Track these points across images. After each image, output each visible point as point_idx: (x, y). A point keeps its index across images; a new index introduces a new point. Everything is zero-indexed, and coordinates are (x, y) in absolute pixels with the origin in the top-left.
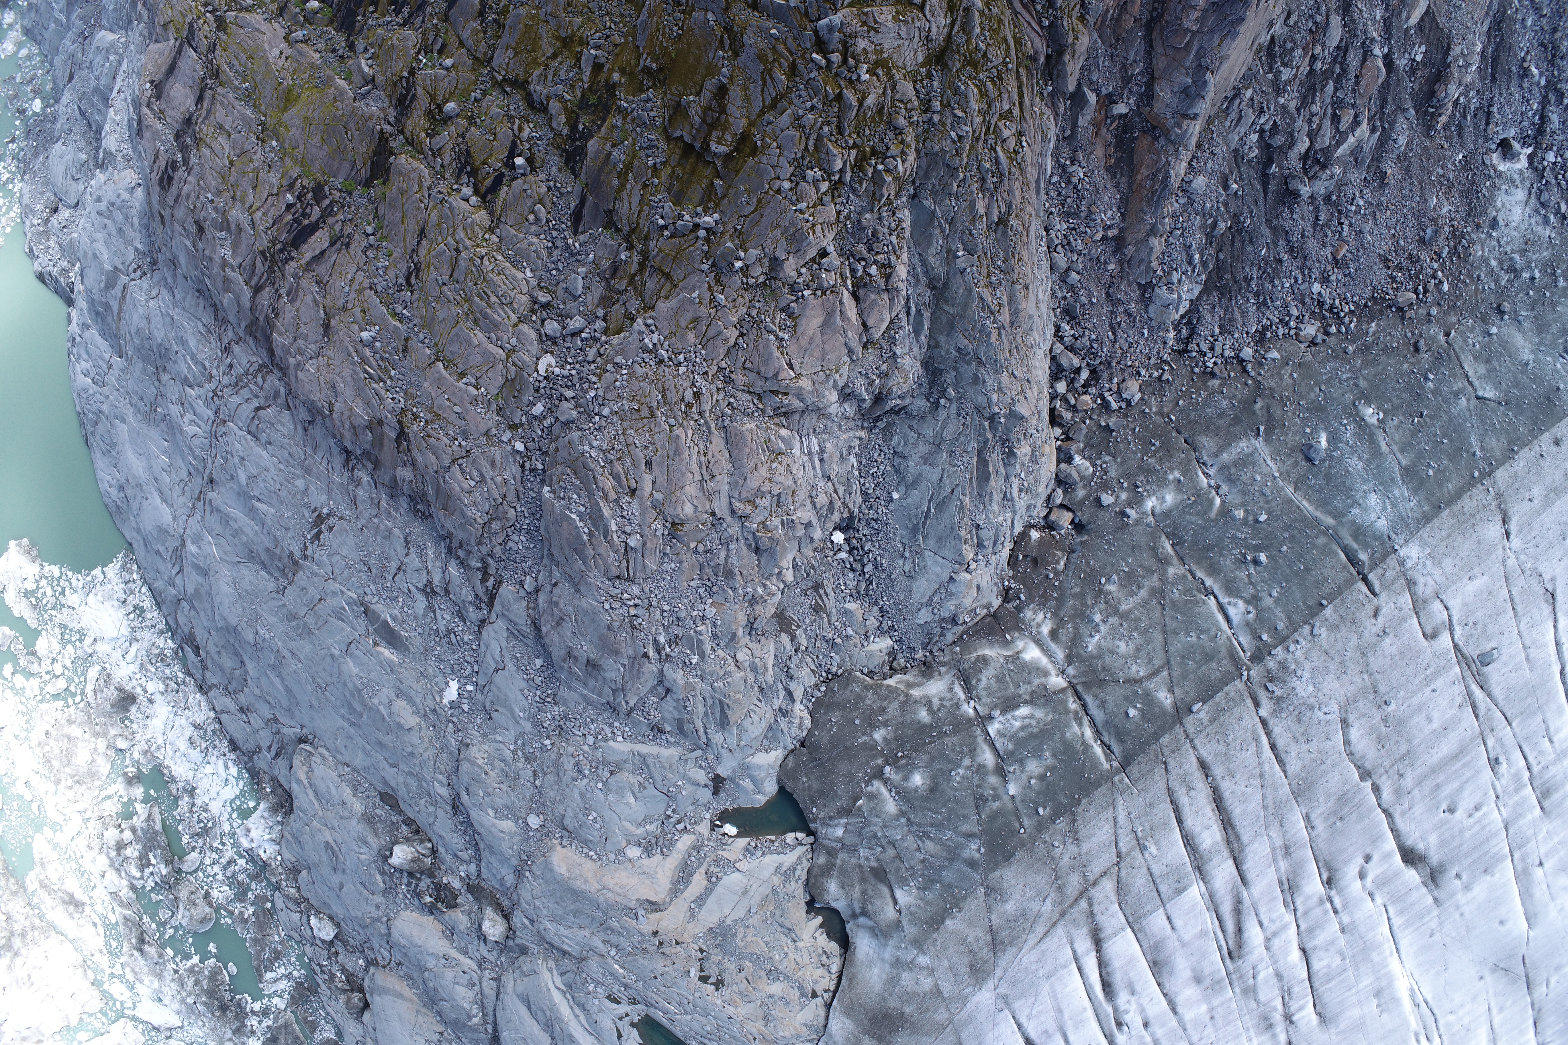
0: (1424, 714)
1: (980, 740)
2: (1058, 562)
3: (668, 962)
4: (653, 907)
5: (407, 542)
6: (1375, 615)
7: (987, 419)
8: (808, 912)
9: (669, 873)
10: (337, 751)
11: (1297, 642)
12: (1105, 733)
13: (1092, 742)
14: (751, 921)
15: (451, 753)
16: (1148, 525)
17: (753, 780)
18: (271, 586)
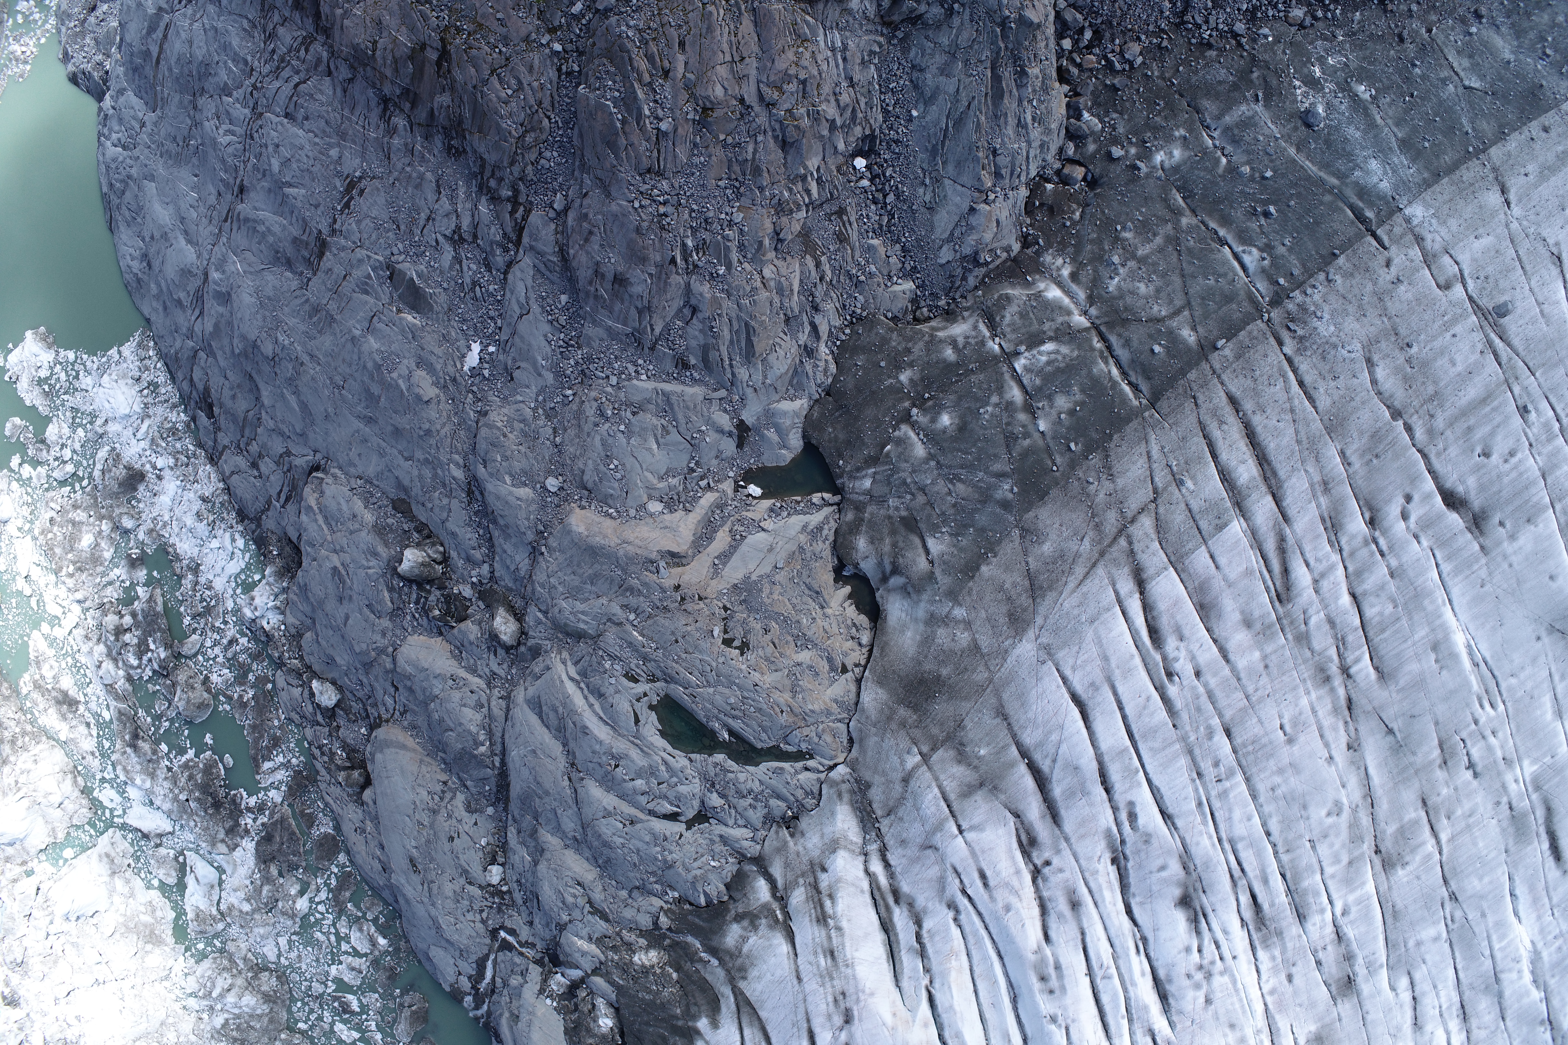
0: (1447, 358)
1: (1007, 376)
2: (1073, 213)
3: (691, 620)
4: (675, 559)
5: (438, 186)
6: (1388, 264)
7: (999, 25)
8: (836, 581)
9: (692, 527)
10: (351, 464)
11: (1314, 286)
12: (1131, 373)
13: (1119, 379)
14: (778, 578)
15: (469, 429)
16: (1159, 179)
17: (779, 431)
18: (295, 284)
